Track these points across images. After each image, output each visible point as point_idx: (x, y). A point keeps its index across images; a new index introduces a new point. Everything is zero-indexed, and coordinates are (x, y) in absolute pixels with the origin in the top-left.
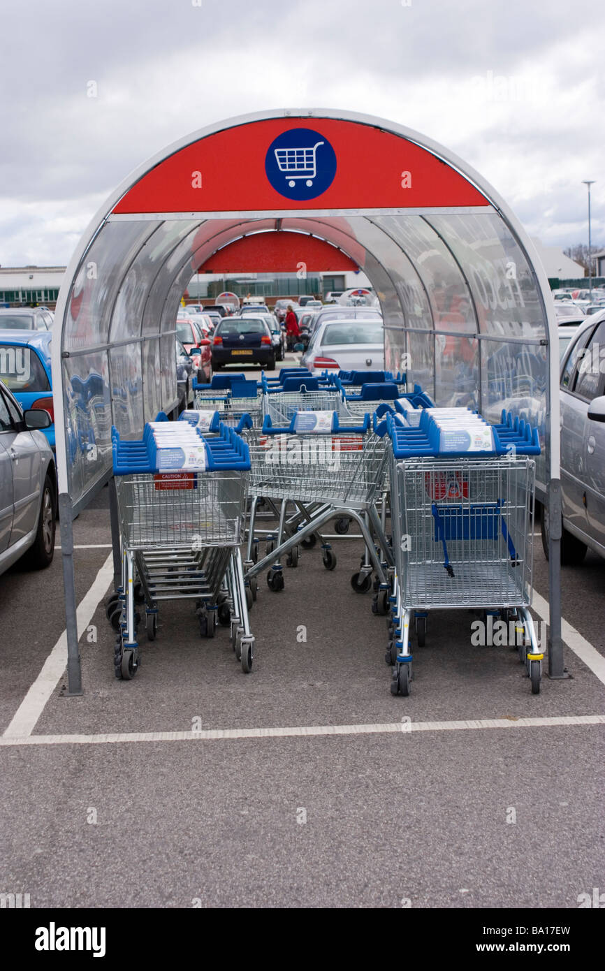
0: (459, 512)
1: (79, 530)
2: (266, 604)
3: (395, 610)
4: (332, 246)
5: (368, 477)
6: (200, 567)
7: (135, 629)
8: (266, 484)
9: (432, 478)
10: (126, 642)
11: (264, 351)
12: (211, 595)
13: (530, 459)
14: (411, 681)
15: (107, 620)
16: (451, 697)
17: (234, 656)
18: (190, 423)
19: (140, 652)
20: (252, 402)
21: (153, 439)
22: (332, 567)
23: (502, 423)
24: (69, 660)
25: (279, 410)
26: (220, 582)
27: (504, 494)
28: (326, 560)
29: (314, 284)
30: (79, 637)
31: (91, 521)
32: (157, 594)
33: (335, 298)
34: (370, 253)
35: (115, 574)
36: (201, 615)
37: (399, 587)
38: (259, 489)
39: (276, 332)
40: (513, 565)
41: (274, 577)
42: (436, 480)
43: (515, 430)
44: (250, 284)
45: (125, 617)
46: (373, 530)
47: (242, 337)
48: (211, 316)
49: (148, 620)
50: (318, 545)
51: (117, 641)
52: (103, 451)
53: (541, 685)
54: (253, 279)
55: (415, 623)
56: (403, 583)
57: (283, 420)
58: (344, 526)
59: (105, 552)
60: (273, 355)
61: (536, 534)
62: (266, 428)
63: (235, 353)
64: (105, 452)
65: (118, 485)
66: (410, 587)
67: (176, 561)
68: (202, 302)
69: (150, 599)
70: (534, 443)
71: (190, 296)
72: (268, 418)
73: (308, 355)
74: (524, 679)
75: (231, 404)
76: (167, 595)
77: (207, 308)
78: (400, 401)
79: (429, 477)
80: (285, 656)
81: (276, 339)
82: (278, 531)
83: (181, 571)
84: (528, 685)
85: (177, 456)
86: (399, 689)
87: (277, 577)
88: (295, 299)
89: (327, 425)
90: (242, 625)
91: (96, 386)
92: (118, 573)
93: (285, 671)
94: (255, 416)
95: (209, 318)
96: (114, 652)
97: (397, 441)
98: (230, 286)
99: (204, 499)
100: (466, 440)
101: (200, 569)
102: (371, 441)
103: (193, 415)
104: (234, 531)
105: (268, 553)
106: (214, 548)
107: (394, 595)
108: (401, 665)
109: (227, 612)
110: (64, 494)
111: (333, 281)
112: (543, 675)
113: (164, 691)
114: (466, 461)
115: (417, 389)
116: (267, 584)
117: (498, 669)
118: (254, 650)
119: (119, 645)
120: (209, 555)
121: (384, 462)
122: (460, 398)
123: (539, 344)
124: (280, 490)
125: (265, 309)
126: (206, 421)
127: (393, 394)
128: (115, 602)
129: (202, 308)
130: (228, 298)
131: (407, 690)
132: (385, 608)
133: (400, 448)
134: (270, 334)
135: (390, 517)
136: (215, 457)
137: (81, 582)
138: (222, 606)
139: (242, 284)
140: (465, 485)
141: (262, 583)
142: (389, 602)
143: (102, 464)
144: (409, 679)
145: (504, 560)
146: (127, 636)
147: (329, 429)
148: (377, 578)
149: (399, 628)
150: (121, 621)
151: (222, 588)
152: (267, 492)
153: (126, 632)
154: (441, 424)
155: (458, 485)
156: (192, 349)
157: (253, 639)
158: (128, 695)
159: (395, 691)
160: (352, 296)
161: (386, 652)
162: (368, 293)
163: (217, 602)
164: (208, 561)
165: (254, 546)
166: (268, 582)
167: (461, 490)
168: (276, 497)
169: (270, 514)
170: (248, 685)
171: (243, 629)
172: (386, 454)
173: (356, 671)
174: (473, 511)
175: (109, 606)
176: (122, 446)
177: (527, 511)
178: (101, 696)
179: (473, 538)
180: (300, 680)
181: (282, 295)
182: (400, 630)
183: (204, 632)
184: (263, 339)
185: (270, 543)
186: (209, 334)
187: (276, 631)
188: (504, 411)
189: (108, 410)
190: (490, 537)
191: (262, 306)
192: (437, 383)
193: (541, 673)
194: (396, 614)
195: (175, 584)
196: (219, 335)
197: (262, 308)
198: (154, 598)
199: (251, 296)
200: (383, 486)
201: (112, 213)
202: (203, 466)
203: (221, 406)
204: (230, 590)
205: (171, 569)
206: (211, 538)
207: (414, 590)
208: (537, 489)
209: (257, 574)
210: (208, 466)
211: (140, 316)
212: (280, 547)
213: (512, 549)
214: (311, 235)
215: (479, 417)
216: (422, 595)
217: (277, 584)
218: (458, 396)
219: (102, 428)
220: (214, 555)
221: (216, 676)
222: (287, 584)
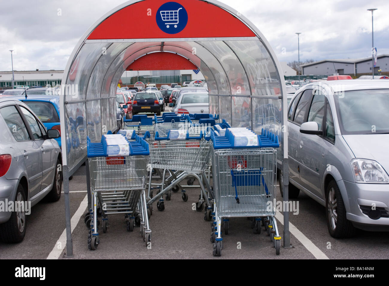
0: (243, 173)
1: (72, 184)
2: (157, 217)
3: (215, 218)
4: (186, 58)
5: (202, 160)
6: (127, 200)
7: (97, 228)
8: (156, 163)
9: (231, 159)
10: (93, 233)
11: (156, 107)
12: (132, 212)
13: (274, 149)
14: (222, 249)
15: (84, 224)
16: (240, 256)
17: (142, 239)
18: (122, 135)
19: (99, 238)
20: (150, 127)
21: (106, 141)
22: (186, 200)
23: (262, 134)
24: (67, 241)
25: (162, 131)
26: (136, 206)
27: (263, 165)
28: (184, 197)
29: (178, 78)
30: (72, 231)
31: (78, 181)
32: (107, 211)
33: (187, 84)
34: (203, 61)
35: (88, 203)
36: (127, 221)
37: (216, 208)
38: (153, 165)
39: (161, 99)
40: (267, 197)
41: (160, 204)
42: (233, 160)
43: (268, 137)
44: (149, 78)
45: (93, 222)
46: (205, 183)
47: (146, 101)
48: (132, 92)
49: (103, 223)
50: (180, 191)
51: (89, 233)
52: (83, 148)
53: (280, 251)
54: (151, 76)
55: (223, 224)
56: (218, 206)
57: (164, 135)
58: (191, 182)
59: (84, 194)
60: (159, 109)
61: (277, 185)
62: (157, 137)
63: (143, 108)
64: (84, 148)
65: (89, 162)
66: (221, 207)
67: (116, 197)
68: (128, 86)
69: (104, 214)
70: (276, 142)
71: (123, 83)
72: (157, 133)
73: (175, 108)
74: (272, 248)
75: (141, 128)
76: (112, 212)
77: (130, 89)
78: (216, 126)
79: (230, 158)
80: (165, 239)
81: (161, 102)
82: (162, 184)
83: (118, 202)
84: (274, 251)
85: (116, 149)
86: (216, 253)
87: (161, 204)
88: (169, 85)
89: (184, 136)
90: (146, 225)
91: (80, 120)
92: (90, 203)
93: (165, 245)
94: (151, 133)
95: (131, 93)
96: (88, 238)
97: (215, 142)
98: (140, 79)
99: (129, 169)
100: (246, 141)
101: (127, 201)
102: (203, 143)
103: (124, 132)
104: (142, 182)
105: (157, 194)
106: (133, 190)
107: (214, 212)
108: (217, 242)
109: (139, 220)
110: (65, 166)
111: (186, 77)
112: (281, 247)
113: (111, 255)
114: (246, 150)
115: (224, 121)
116: (157, 208)
117: (261, 244)
118: (151, 236)
119: (90, 235)
120: (131, 194)
121: (209, 152)
122: (243, 125)
123: (278, 98)
124: (163, 165)
125: (156, 89)
126: (130, 135)
127: (213, 123)
128: (88, 215)
129: (128, 89)
130: (140, 84)
131: (220, 253)
132: (210, 218)
133: (216, 145)
134: (158, 99)
135: (212, 178)
136: (133, 149)
137: (73, 207)
138: (137, 217)
139: (146, 78)
140: (246, 162)
141: (155, 207)
142: (212, 215)
143: (83, 153)
144: (221, 249)
145: (263, 195)
146: (94, 230)
147: (185, 138)
148: (206, 204)
149: (216, 226)
150: (91, 224)
151: (136, 209)
152: (157, 166)
153: (93, 228)
154: (235, 134)
155: (242, 162)
156: (123, 106)
157: (151, 231)
158: (94, 257)
159: (215, 254)
160: (194, 83)
161: (210, 237)
162: (202, 82)
163: (134, 215)
164: (130, 197)
165: (151, 191)
166: (158, 207)
167: (244, 164)
168: (161, 168)
169: (159, 177)
170: (148, 252)
171: (146, 227)
172: (210, 148)
173: (197, 245)
174: (249, 173)
175: (85, 218)
176: (91, 145)
177: (273, 173)
178: (82, 257)
179: (249, 185)
180: (172, 250)
181: (164, 83)
182: (217, 227)
183: (128, 229)
184: (155, 102)
185: (158, 190)
186: (131, 100)
187: (161, 228)
188: (262, 129)
189: (85, 131)
190: (257, 185)
191: (155, 88)
192: (233, 119)
193: (280, 245)
194: (215, 220)
195: (115, 207)
196: (135, 100)
197: (154, 88)
198: (106, 213)
199: (150, 83)
200: (209, 164)
201: (87, 39)
202: (128, 153)
203: (136, 129)
204: (140, 210)
205: (114, 201)
206: (132, 186)
207: (223, 209)
208: (278, 163)
209: (152, 203)
210: (130, 153)
211: (100, 89)
212: (163, 191)
213: (267, 190)
214: (177, 53)
215: (252, 131)
216: (226, 211)
217: (161, 208)
218: (242, 123)
219: (83, 140)
220: (133, 194)
221: (134, 248)
222: (166, 207)
